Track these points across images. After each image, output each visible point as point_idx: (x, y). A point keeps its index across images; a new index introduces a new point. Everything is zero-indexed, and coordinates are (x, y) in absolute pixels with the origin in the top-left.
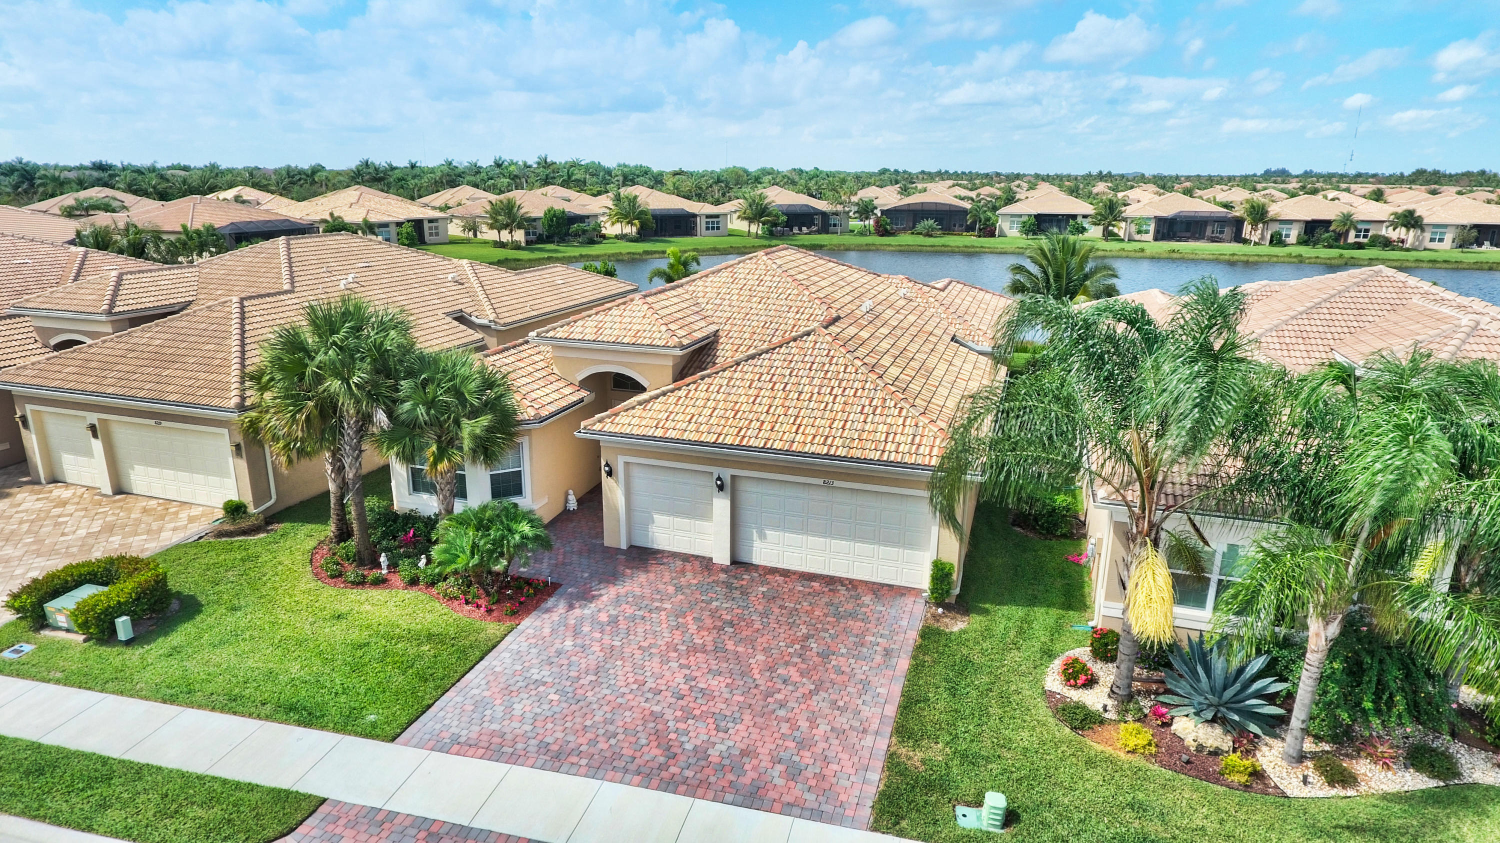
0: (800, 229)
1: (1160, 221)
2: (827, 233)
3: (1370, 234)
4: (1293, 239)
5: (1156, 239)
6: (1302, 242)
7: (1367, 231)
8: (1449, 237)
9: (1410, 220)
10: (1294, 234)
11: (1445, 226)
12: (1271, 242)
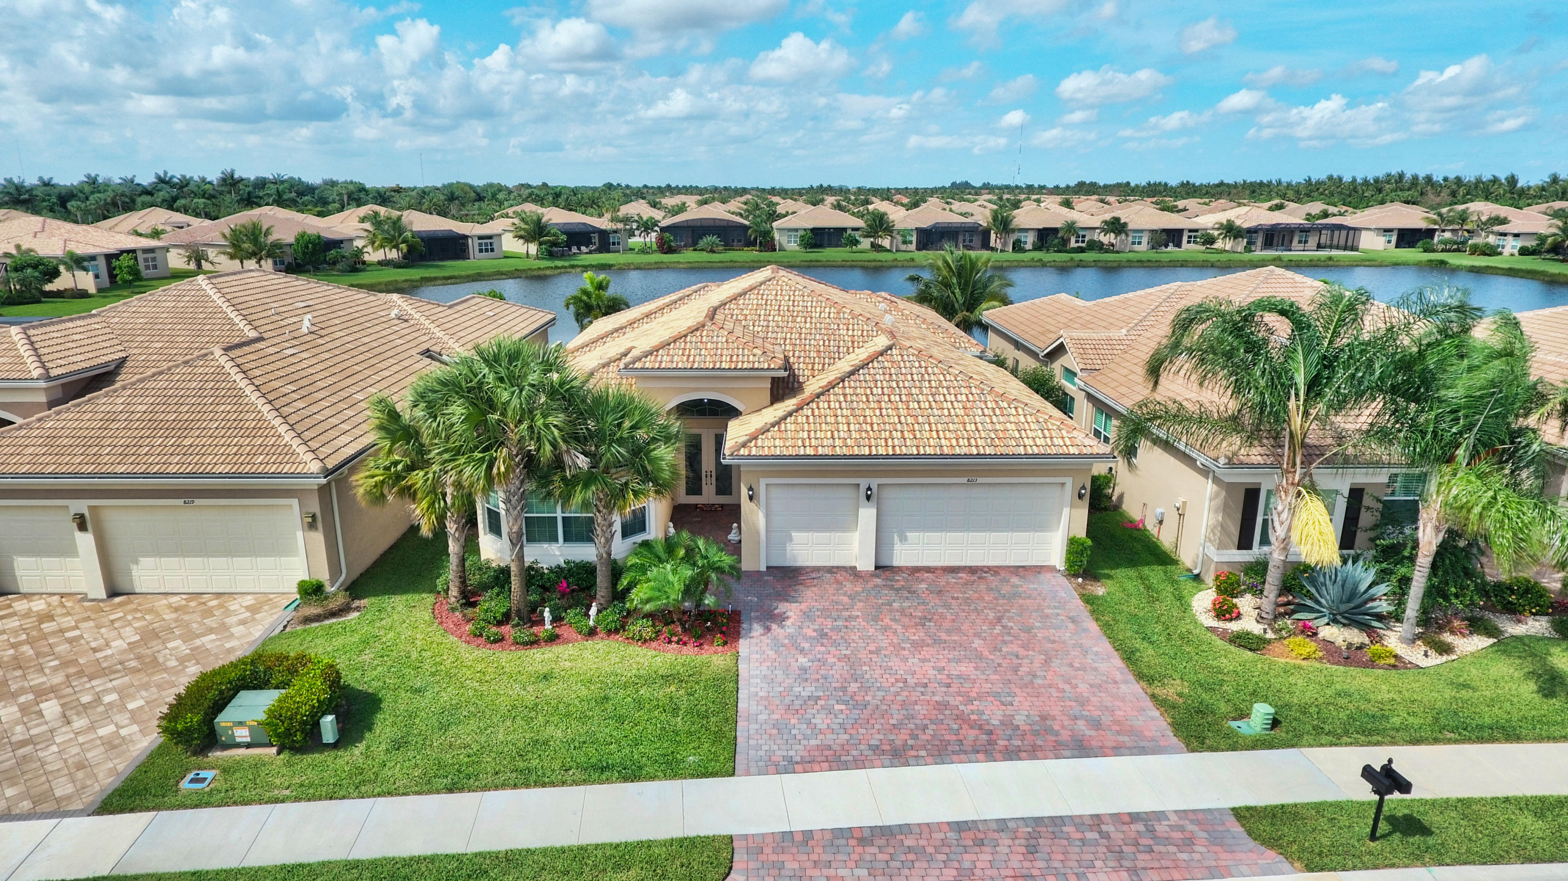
0: (579, 249)
1: (920, 232)
2: (609, 251)
3: (1086, 239)
4: (1029, 246)
5: (918, 249)
6: (1037, 248)
7: (1084, 236)
8: (1145, 240)
9: (1116, 226)
10: (1030, 240)
11: (1142, 231)
12: (1014, 248)
